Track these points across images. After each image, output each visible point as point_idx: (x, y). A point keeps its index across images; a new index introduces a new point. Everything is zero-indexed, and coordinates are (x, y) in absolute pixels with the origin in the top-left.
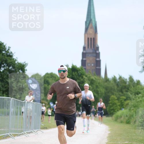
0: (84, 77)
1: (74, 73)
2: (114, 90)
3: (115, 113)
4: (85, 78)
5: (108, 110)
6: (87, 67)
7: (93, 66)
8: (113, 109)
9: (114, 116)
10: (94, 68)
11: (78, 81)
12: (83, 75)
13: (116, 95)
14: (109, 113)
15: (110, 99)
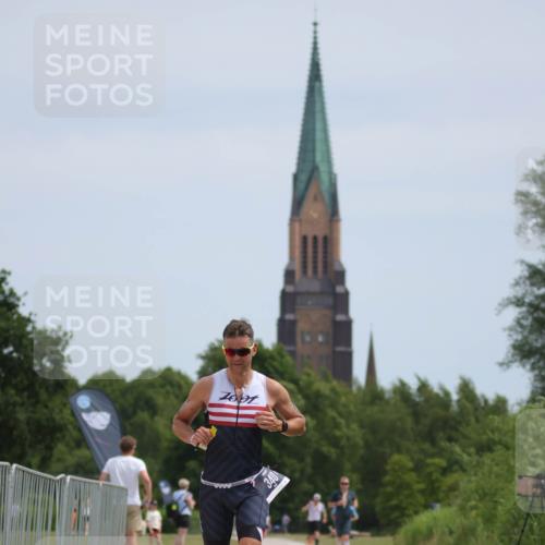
2: (403, 433)
3: (406, 519)
6: (300, 348)
7: (321, 344)
8: (397, 508)
10: (326, 350)
13: (408, 452)
14: (383, 521)
15: (388, 467)
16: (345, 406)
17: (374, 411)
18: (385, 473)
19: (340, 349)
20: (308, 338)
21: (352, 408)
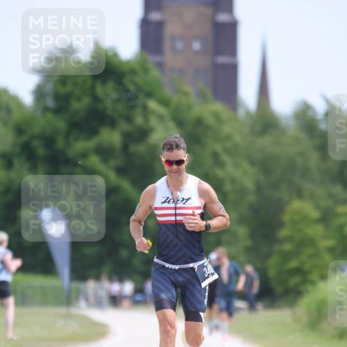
0: (153, 105)
1: (100, 90)
2: (305, 173)
3: (309, 287)
4: (153, 112)
5: (272, 273)
6: (169, 57)
7: (197, 53)
8: (299, 271)
9: (306, 303)
10: (204, 62)
11: (124, 126)
12: (150, 95)
13: (312, 197)
14: (278, 289)
15: (286, 218)
16: (228, 138)
17: (266, 142)
18: (281, 225)
19: (222, 60)
20: (179, 45)
21: (238, 139)
